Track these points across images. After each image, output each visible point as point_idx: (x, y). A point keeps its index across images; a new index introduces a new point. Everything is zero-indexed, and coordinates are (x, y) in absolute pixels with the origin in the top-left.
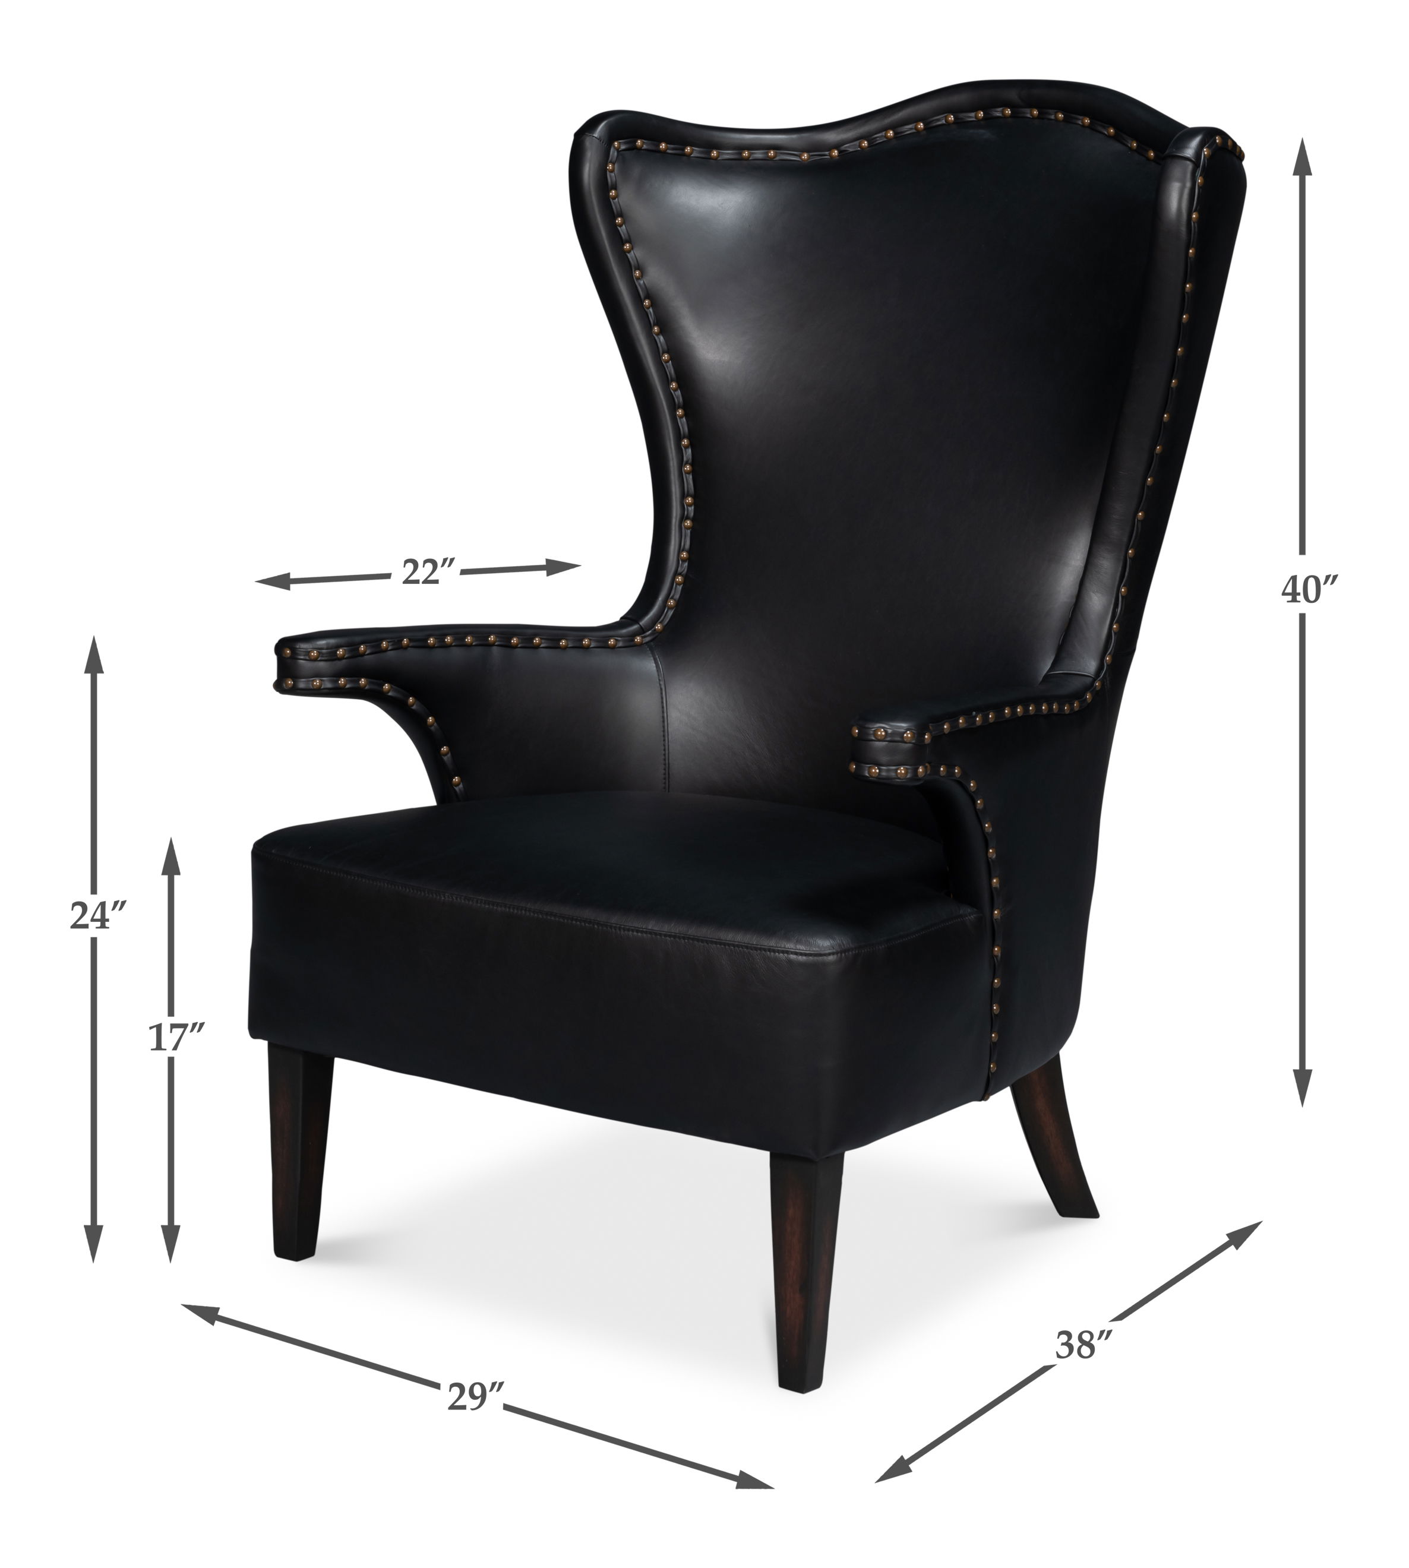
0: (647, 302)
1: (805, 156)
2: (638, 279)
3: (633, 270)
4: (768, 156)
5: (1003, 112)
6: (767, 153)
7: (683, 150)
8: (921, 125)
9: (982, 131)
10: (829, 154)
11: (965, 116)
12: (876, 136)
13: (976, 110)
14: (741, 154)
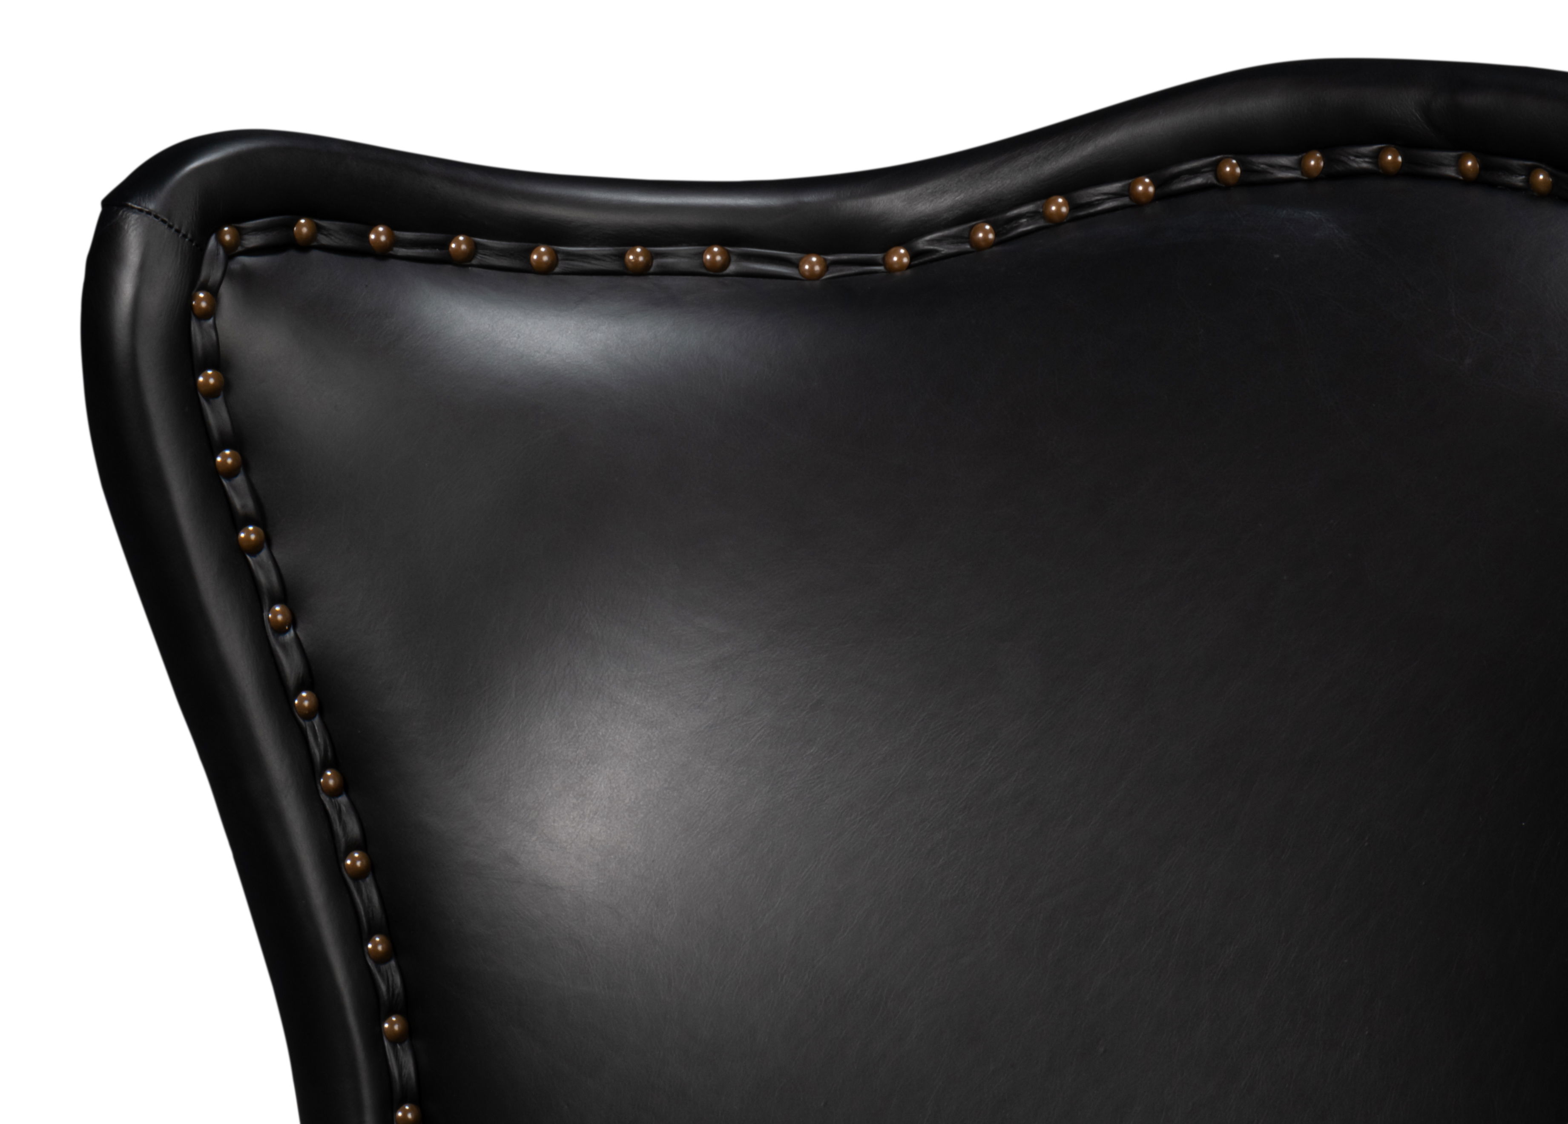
0: (304, 700)
1: (812, 264)
2: (280, 630)
3: (266, 602)
4: (703, 264)
5: (1376, 157)
6: (701, 255)
7: (446, 245)
8: (1144, 186)
9: (1313, 215)
10: (884, 259)
11: (1272, 166)
12: (1015, 212)
13: (1301, 148)
14: (622, 256)
